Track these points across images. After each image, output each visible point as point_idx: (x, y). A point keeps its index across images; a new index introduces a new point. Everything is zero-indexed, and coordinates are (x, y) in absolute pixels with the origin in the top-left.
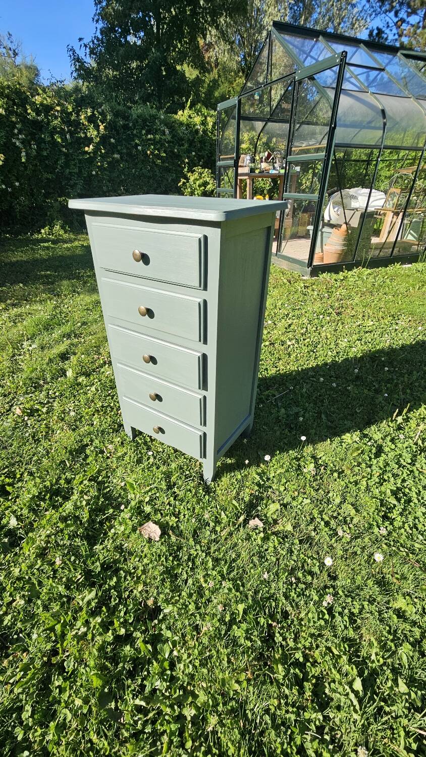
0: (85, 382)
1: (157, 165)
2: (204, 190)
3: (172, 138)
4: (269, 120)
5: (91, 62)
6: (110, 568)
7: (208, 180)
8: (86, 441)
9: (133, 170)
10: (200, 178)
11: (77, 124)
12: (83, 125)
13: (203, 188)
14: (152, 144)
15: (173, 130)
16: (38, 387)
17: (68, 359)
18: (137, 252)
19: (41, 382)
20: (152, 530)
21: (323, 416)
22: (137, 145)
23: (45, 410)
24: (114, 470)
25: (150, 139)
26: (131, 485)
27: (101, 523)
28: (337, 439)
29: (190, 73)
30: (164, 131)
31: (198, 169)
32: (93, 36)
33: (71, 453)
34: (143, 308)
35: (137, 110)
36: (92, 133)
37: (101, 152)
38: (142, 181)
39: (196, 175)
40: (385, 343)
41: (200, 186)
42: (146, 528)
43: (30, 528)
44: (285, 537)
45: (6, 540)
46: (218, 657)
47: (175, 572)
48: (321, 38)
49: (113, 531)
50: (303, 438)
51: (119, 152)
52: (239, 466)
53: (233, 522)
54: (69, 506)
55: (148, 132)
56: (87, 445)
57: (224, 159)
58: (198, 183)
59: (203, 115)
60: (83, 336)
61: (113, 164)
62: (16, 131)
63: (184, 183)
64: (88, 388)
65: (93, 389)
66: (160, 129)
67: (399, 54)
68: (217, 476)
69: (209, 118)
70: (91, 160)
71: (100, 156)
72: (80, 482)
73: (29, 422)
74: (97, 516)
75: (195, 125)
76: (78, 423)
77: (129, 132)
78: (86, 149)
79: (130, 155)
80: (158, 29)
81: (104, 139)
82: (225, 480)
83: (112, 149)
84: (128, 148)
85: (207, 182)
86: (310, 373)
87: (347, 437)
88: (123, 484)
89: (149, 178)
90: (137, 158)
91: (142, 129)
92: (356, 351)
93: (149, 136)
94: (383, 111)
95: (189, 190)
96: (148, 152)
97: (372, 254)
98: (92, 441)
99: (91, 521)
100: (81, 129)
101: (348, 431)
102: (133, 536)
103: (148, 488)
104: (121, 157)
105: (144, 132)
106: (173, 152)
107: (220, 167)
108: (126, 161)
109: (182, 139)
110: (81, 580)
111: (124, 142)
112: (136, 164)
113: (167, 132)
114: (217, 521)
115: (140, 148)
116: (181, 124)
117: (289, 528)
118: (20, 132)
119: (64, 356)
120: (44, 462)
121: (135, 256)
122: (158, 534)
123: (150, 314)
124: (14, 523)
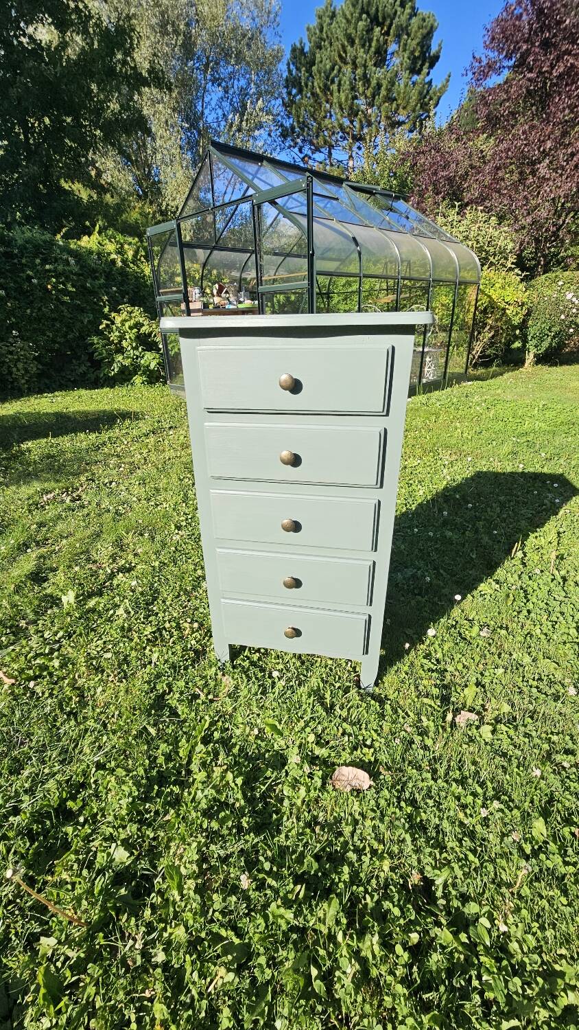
0: (102, 605)
1: (63, 303)
2: (138, 332)
3: (80, 269)
4: (214, 248)
7: (141, 320)
8: (161, 687)
9: (29, 311)
10: (131, 318)
13: (136, 330)
14: (53, 277)
15: (80, 259)
16: (18, 632)
17: (46, 580)
18: (285, 377)
19: (23, 623)
20: (351, 776)
22: (29, 278)
23: (56, 663)
24: (231, 716)
25: (49, 271)
26: (274, 727)
27: (264, 796)
29: (84, 193)
30: (67, 260)
31: (126, 308)
34: (285, 454)
38: (44, 324)
39: (124, 315)
41: (131, 328)
42: (341, 777)
43: (153, 854)
45: (123, 891)
47: (418, 819)
48: (265, 163)
49: (286, 803)
52: (400, 655)
53: (443, 727)
55: (45, 262)
56: (164, 693)
57: (166, 293)
58: (127, 324)
59: (117, 242)
60: (50, 541)
63: (107, 325)
64: (111, 612)
65: (120, 611)
66: (61, 258)
68: (379, 678)
69: (126, 246)
73: (38, 690)
74: (254, 790)
75: (109, 254)
76: (125, 667)
77: (16, 261)
79: (20, 290)
80: (26, 136)
82: (391, 678)
84: (15, 282)
85: (140, 323)
87: (483, 586)
88: (256, 731)
89: (54, 320)
90: (32, 295)
91: (35, 257)
93: (47, 267)
94: (354, 239)
95: (117, 334)
96: (49, 287)
98: (169, 686)
99: (250, 801)
102: (327, 799)
103: (302, 724)
104: (7, 294)
105: (38, 261)
106: (84, 287)
107: (161, 304)
108: (15, 298)
109: (94, 271)
111: (8, 274)
112: (32, 302)
113: (72, 261)
114: (423, 733)
115: (35, 281)
116: (90, 252)
117: (506, 707)
119: (38, 577)
120: (113, 741)
121: (284, 384)
122: (363, 779)
123: (296, 461)
124: (121, 855)
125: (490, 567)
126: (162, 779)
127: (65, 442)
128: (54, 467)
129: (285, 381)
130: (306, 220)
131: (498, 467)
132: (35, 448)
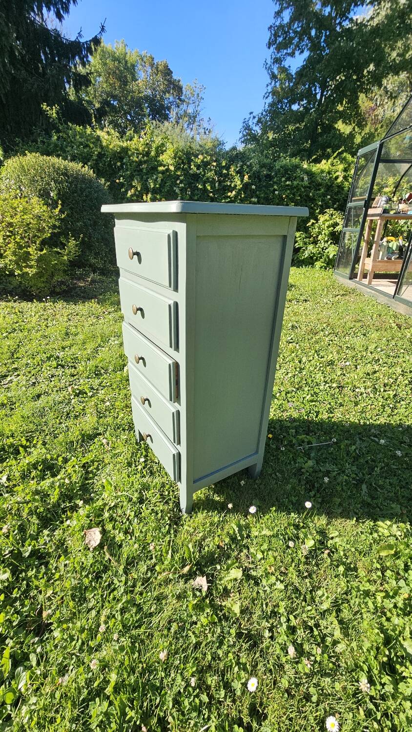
2: (332, 230)
3: (309, 183)
5: (258, 130)
6: (40, 557)
7: (338, 220)
10: (331, 219)
11: (226, 175)
12: (231, 175)
13: (332, 228)
14: (289, 189)
15: (312, 177)
16: (98, 375)
20: (95, 537)
22: (275, 190)
24: (106, 465)
25: (288, 185)
28: (369, 523)
29: (345, 129)
30: (303, 178)
31: (330, 211)
36: (237, 181)
37: (241, 196)
39: (327, 217)
41: (328, 227)
42: (92, 533)
49: (68, 522)
50: (308, 505)
51: (257, 197)
53: (176, 569)
55: (288, 179)
56: (100, 434)
57: (355, 201)
58: (327, 224)
62: (178, 182)
63: (313, 224)
66: (299, 176)
68: (193, 508)
71: (240, 199)
75: (336, 172)
78: (229, 194)
79: (267, 199)
80: (321, 95)
81: (246, 187)
82: (201, 516)
83: (251, 194)
84: (266, 193)
85: (337, 223)
87: (385, 527)
91: (283, 177)
93: (288, 183)
95: (317, 230)
96: (284, 196)
99: (56, 505)
100: (229, 179)
101: (391, 519)
103: (121, 494)
104: (258, 201)
105: (283, 179)
106: (308, 196)
107: (350, 208)
109: (320, 184)
110: (7, 556)
111: (264, 189)
113: (306, 178)
115: (277, 193)
116: (322, 172)
118: (181, 182)
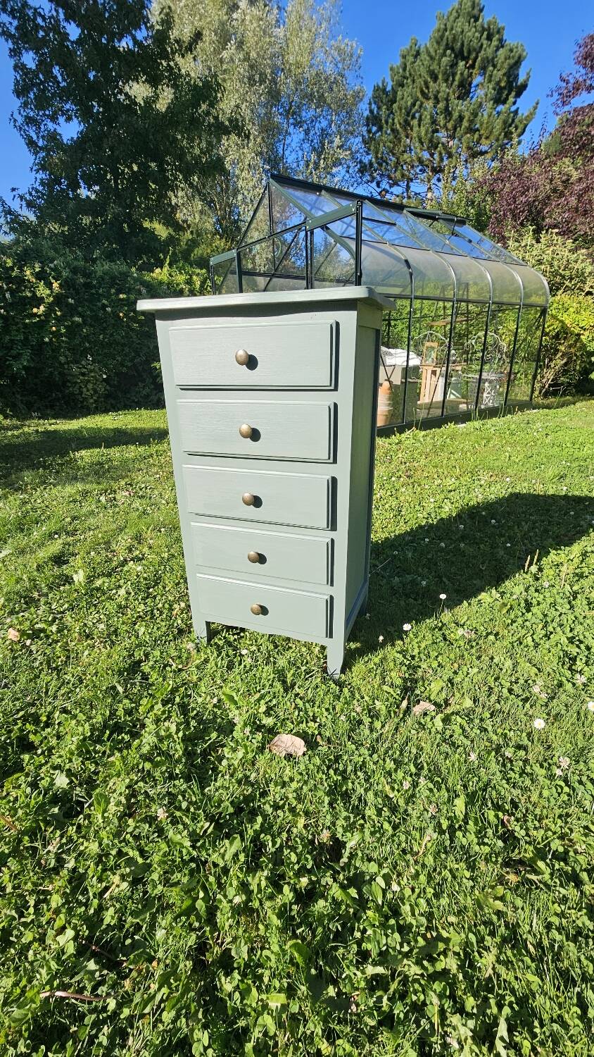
0: (106, 584)
1: (133, 330)
4: (273, 276)
5: (31, 216)
6: (245, 809)
8: (139, 655)
9: (101, 337)
11: (21, 281)
12: (28, 281)
14: (125, 305)
15: (151, 289)
16: (30, 602)
17: (66, 562)
18: (241, 353)
19: (36, 595)
20: (289, 742)
21: (444, 579)
22: (104, 306)
23: (54, 628)
24: (196, 685)
25: (123, 300)
26: (231, 698)
27: (205, 753)
28: (474, 601)
29: (162, 231)
30: (139, 290)
32: (30, 187)
33: (120, 673)
34: (245, 428)
35: (102, 267)
36: (42, 291)
37: (55, 314)
38: (114, 349)
40: (477, 497)
42: (279, 743)
43: (90, 784)
44: (469, 715)
45: (56, 810)
46: (454, 877)
47: (344, 788)
48: (323, 192)
49: (225, 762)
50: (443, 596)
51: (80, 315)
52: (371, 647)
53: (395, 713)
54: (148, 739)
55: (119, 291)
56: (140, 661)
59: (187, 273)
60: (78, 532)
61: (73, 330)
64: (114, 591)
65: (122, 592)
66: (134, 288)
67: (405, 211)
68: (347, 666)
69: (195, 277)
70: (42, 324)
71: (55, 319)
72: (150, 709)
73: (33, 648)
74: (196, 745)
75: (178, 285)
76: (114, 638)
77: (94, 291)
78: (35, 310)
79: (96, 318)
80: (116, 182)
81: (59, 300)
82: (359, 667)
83: (72, 311)
84: (92, 310)
86: (406, 539)
87: (483, 596)
88: (215, 700)
89: (124, 345)
90: (105, 322)
91: (111, 288)
92: (448, 510)
93: (121, 296)
94: (406, 261)
96: (121, 315)
97: (422, 415)
98: (147, 655)
99: (189, 754)
100: (26, 287)
101: (483, 590)
102: (262, 761)
103: (258, 695)
104: (84, 321)
105: (113, 291)
108: (91, 326)
110: (209, 831)
111: (86, 303)
112: (105, 329)
113: (144, 291)
114: (374, 715)
115: (109, 309)
116: (161, 283)
117: (468, 703)
119: (59, 560)
120: (82, 693)
121: (239, 359)
122: (299, 746)
123: (255, 435)
124: (62, 781)
125: (497, 578)
126: (118, 728)
127: (115, 453)
128: (100, 471)
129: (241, 356)
130: (355, 243)
131: (539, 489)
132: (85, 456)
